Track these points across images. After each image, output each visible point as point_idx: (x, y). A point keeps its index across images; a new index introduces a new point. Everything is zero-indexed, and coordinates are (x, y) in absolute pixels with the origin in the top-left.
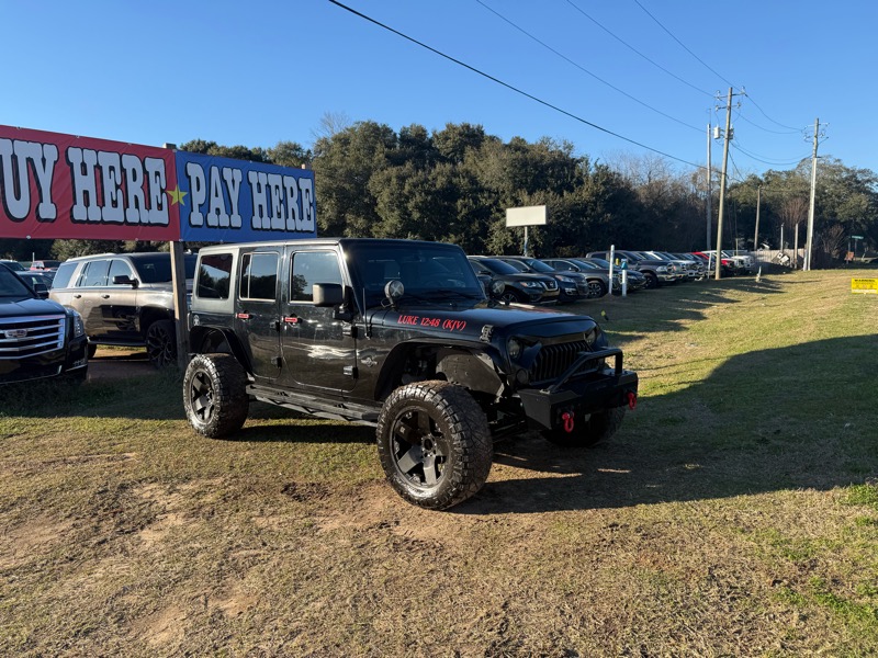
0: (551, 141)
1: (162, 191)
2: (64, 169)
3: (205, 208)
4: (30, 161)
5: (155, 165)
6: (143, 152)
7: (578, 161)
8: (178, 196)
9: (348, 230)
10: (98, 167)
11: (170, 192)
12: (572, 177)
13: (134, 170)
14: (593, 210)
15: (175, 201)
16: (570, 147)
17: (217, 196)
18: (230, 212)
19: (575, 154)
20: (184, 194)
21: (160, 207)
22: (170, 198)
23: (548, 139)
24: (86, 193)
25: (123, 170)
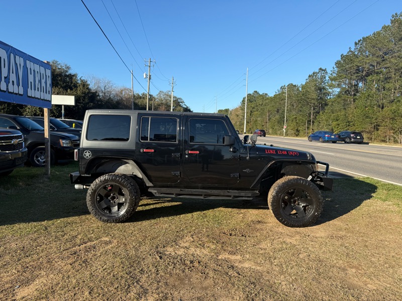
0: (58, 63)
3: (7, 79)
7: (73, 76)
12: (72, 83)
14: (83, 101)
16: (68, 68)
17: (13, 73)
19: (71, 72)
23: (57, 62)
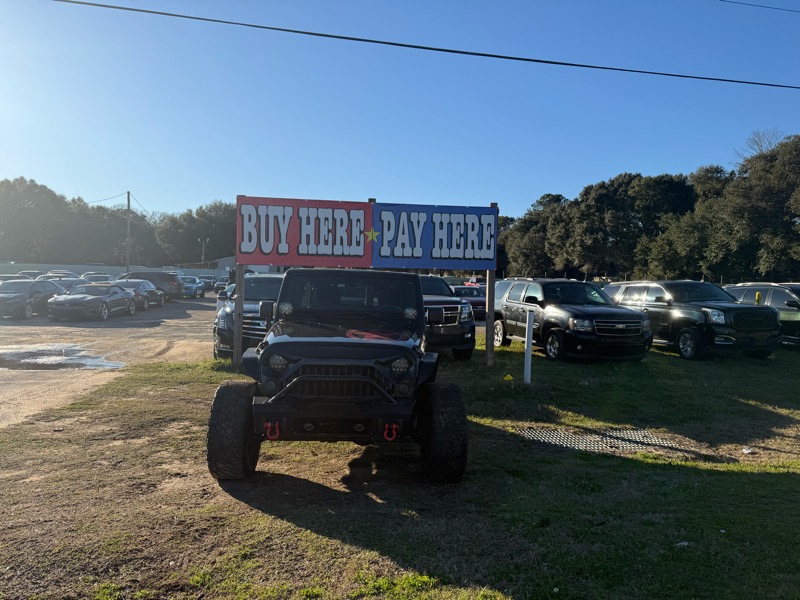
1: (361, 232)
2: (296, 222)
3: (393, 243)
4: (276, 217)
5: (357, 214)
6: (349, 206)
8: (372, 235)
9: (763, 250)
10: (318, 219)
11: (367, 233)
13: (342, 220)
15: (370, 239)
17: (403, 233)
18: (413, 245)
20: (377, 233)
21: (358, 243)
22: (366, 237)
24: (308, 236)
25: (334, 220)
